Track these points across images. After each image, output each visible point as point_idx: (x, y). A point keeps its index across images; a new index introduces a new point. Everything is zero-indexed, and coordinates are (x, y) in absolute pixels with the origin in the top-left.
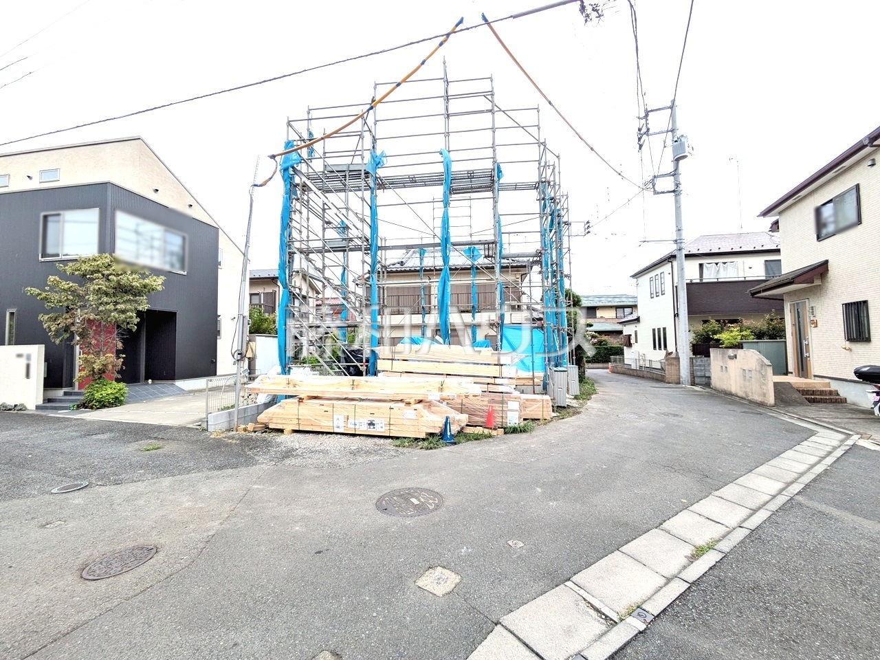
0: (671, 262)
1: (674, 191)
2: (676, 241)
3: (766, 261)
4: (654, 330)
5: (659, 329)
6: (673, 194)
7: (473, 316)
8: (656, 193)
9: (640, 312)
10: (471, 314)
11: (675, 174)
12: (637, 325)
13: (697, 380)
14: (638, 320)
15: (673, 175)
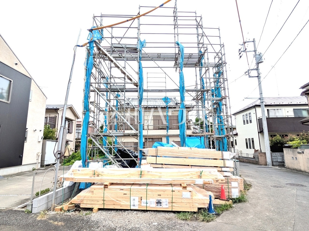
0: (255, 108)
1: (257, 77)
2: (260, 98)
3: (294, 109)
4: (246, 139)
5: (249, 139)
6: (257, 78)
7: (167, 131)
8: (250, 77)
9: (238, 131)
10: (166, 130)
11: (257, 69)
12: (236, 137)
13: (274, 163)
14: (237, 134)
15: (256, 70)
